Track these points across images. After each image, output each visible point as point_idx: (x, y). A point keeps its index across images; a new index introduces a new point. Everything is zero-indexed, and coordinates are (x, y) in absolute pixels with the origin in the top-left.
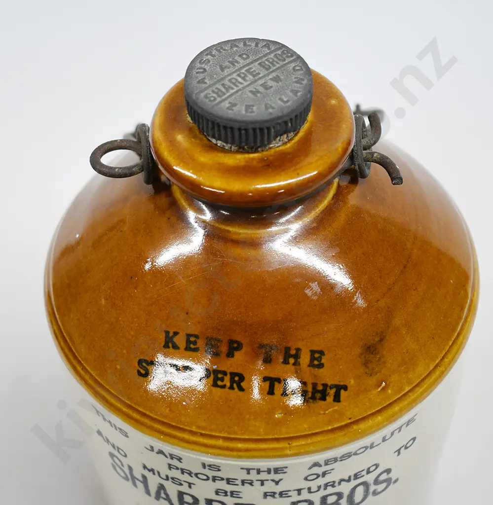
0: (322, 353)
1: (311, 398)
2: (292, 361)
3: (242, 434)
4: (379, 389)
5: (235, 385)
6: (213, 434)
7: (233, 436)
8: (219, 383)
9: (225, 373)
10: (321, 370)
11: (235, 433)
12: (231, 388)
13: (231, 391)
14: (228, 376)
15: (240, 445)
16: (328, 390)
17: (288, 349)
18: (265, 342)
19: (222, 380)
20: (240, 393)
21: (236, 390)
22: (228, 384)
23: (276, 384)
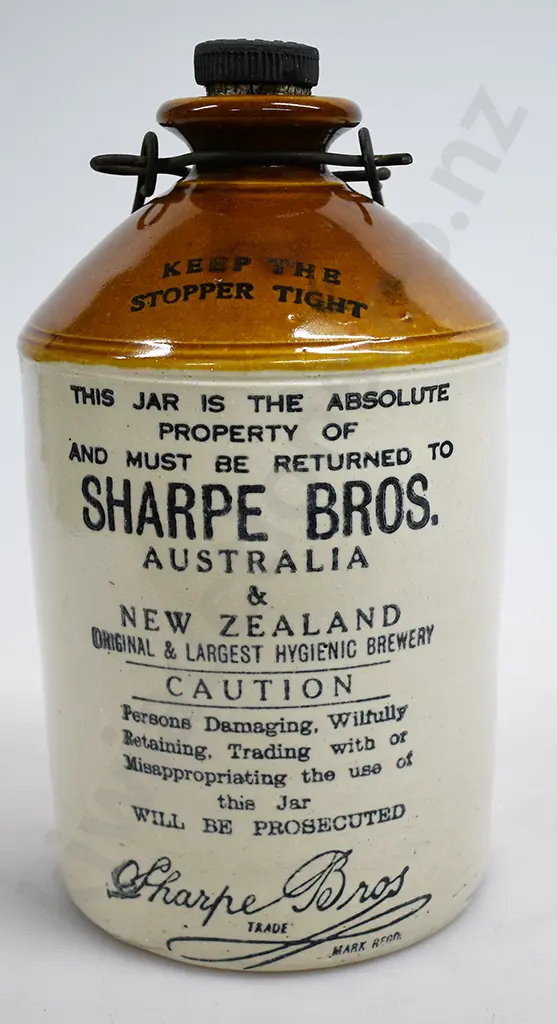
0: (337, 273)
1: (328, 308)
2: (305, 274)
3: (251, 339)
4: (403, 319)
5: (242, 294)
6: (218, 343)
7: (239, 343)
8: (225, 294)
9: (231, 285)
10: (337, 286)
11: (244, 339)
12: (239, 297)
13: (238, 300)
14: (235, 287)
15: (248, 352)
16: (346, 305)
17: (300, 265)
18: (274, 256)
19: (228, 291)
20: (249, 301)
21: (244, 298)
22: (235, 294)
23: (289, 293)
